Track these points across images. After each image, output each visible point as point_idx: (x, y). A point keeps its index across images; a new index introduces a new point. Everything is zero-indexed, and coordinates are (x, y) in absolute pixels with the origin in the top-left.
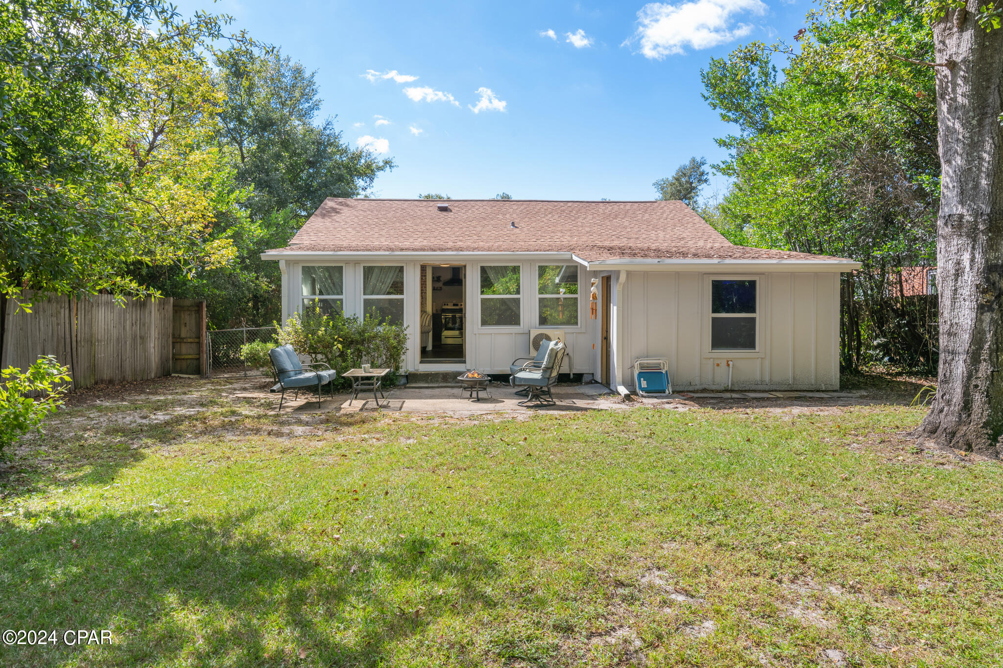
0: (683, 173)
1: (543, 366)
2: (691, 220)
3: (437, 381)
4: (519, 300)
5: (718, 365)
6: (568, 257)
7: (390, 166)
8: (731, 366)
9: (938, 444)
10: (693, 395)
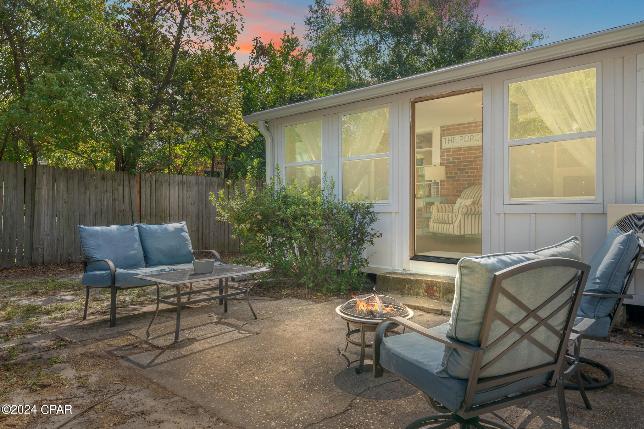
3: (417, 294)
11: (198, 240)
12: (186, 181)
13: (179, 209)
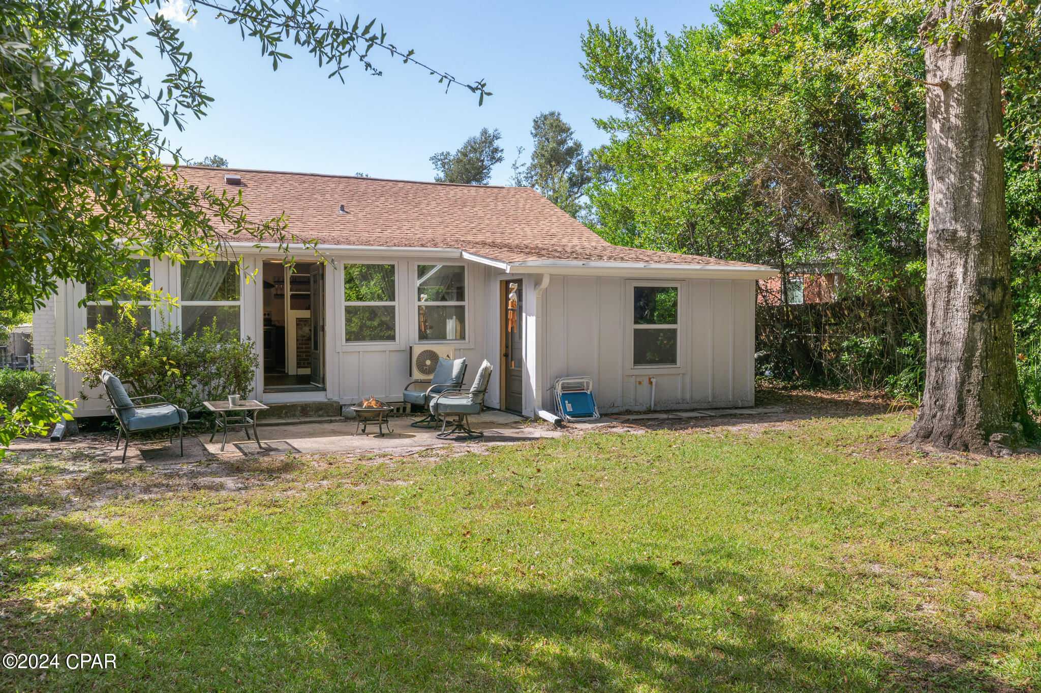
0: (473, 147)
1: (472, 389)
2: (552, 212)
3: (294, 416)
4: (393, 307)
5: (640, 383)
6: (457, 255)
8: (654, 383)
9: (937, 447)
10: (627, 417)
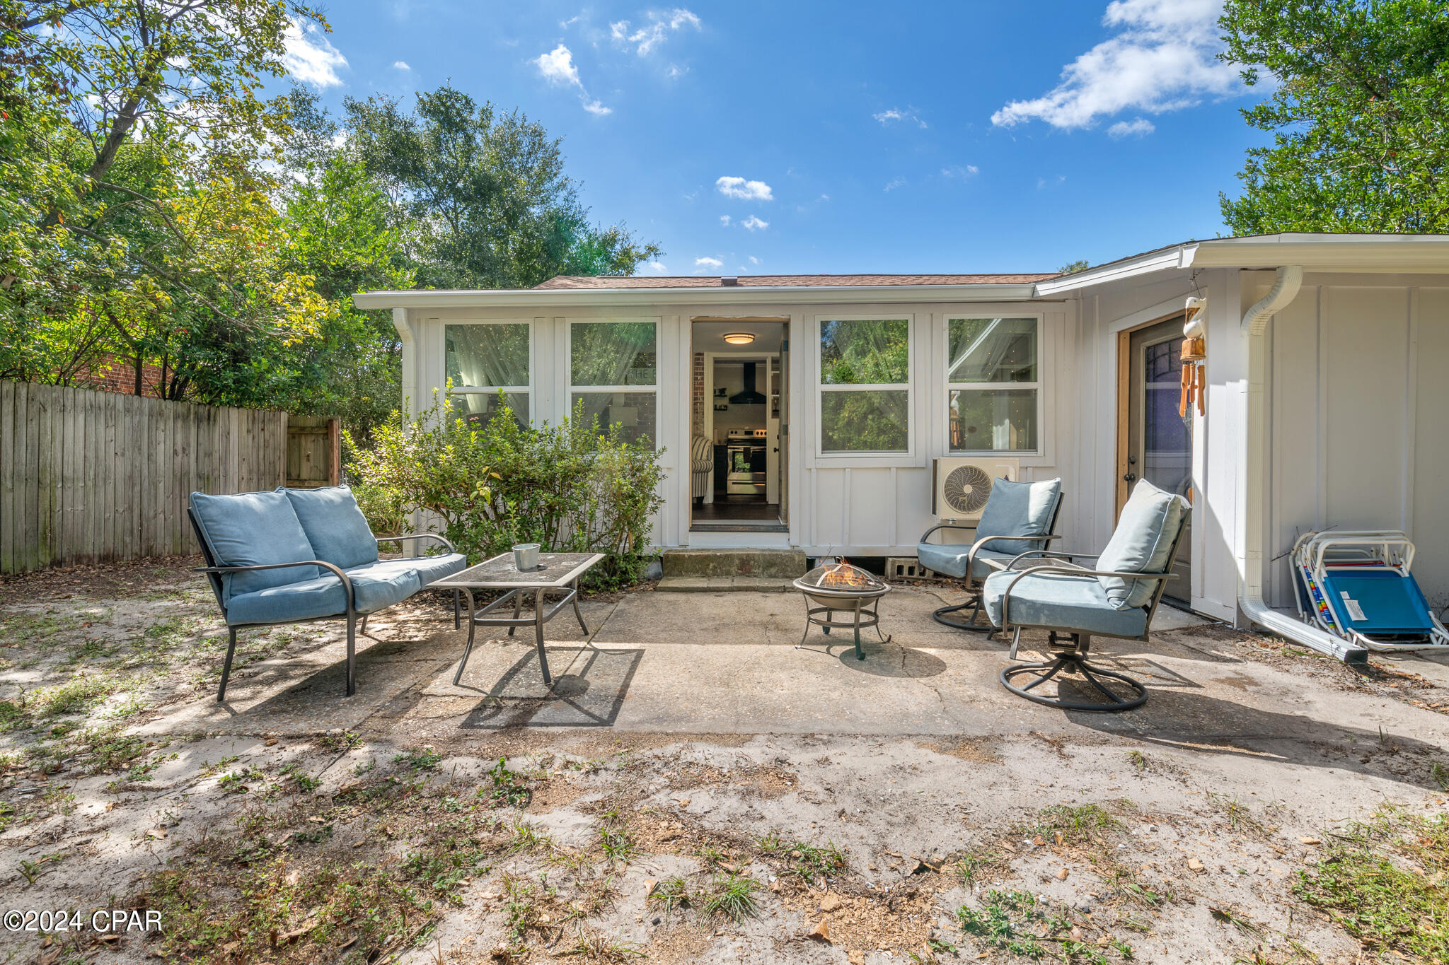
4: (905, 394)
6: (1025, 293)
7: (655, 254)
11: (132, 532)
12: (103, 405)
13: (87, 464)
